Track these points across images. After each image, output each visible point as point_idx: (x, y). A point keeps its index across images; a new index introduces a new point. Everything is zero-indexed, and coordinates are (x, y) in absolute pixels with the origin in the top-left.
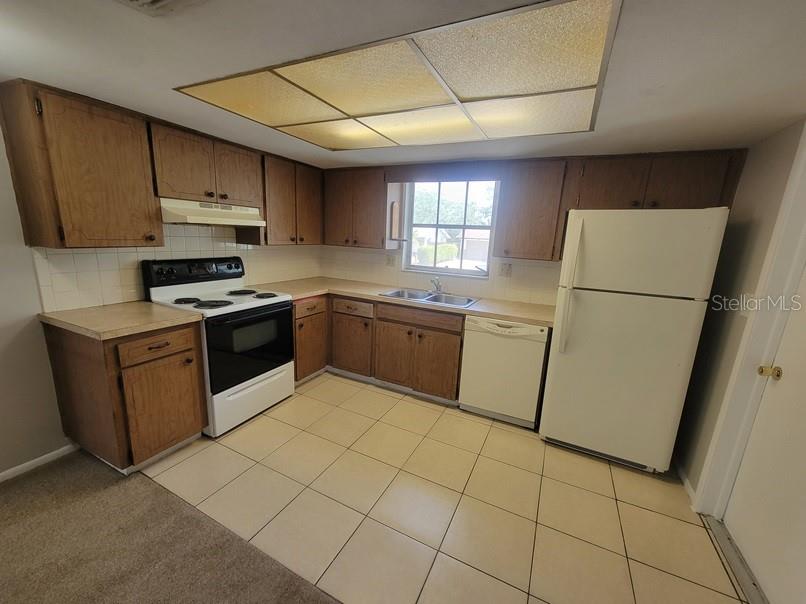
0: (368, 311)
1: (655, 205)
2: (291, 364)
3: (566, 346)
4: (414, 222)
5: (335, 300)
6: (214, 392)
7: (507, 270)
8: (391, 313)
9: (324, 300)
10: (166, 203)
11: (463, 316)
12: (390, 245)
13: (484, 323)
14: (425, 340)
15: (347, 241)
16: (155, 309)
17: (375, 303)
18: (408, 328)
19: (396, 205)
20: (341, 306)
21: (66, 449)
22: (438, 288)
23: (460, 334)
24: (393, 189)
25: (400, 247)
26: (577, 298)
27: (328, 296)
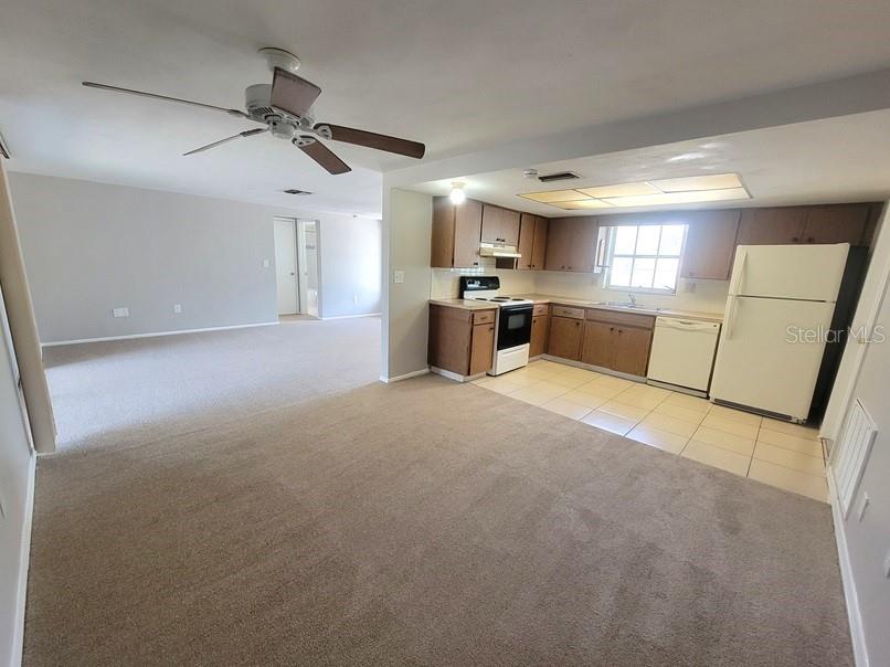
0: (581, 315)
1: (811, 241)
2: (528, 345)
3: (732, 335)
4: (616, 253)
5: (555, 308)
6: (499, 349)
7: (691, 288)
8: (598, 316)
9: (546, 307)
10: (483, 245)
11: (655, 317)
12: (597, 270)
13: (670, 321)
14: (623, 335)
15: (563, 267)
16: (465, 302)
17: (586, 309)
18: (611, 326)
19: (603, 242)
20: (558, 311)
21: (426, 370)
22: (633, 301)
23: (652, 330)
24: (602, 230)
25: (603, 271)
26: (741, 303)
27: (549, 304)
